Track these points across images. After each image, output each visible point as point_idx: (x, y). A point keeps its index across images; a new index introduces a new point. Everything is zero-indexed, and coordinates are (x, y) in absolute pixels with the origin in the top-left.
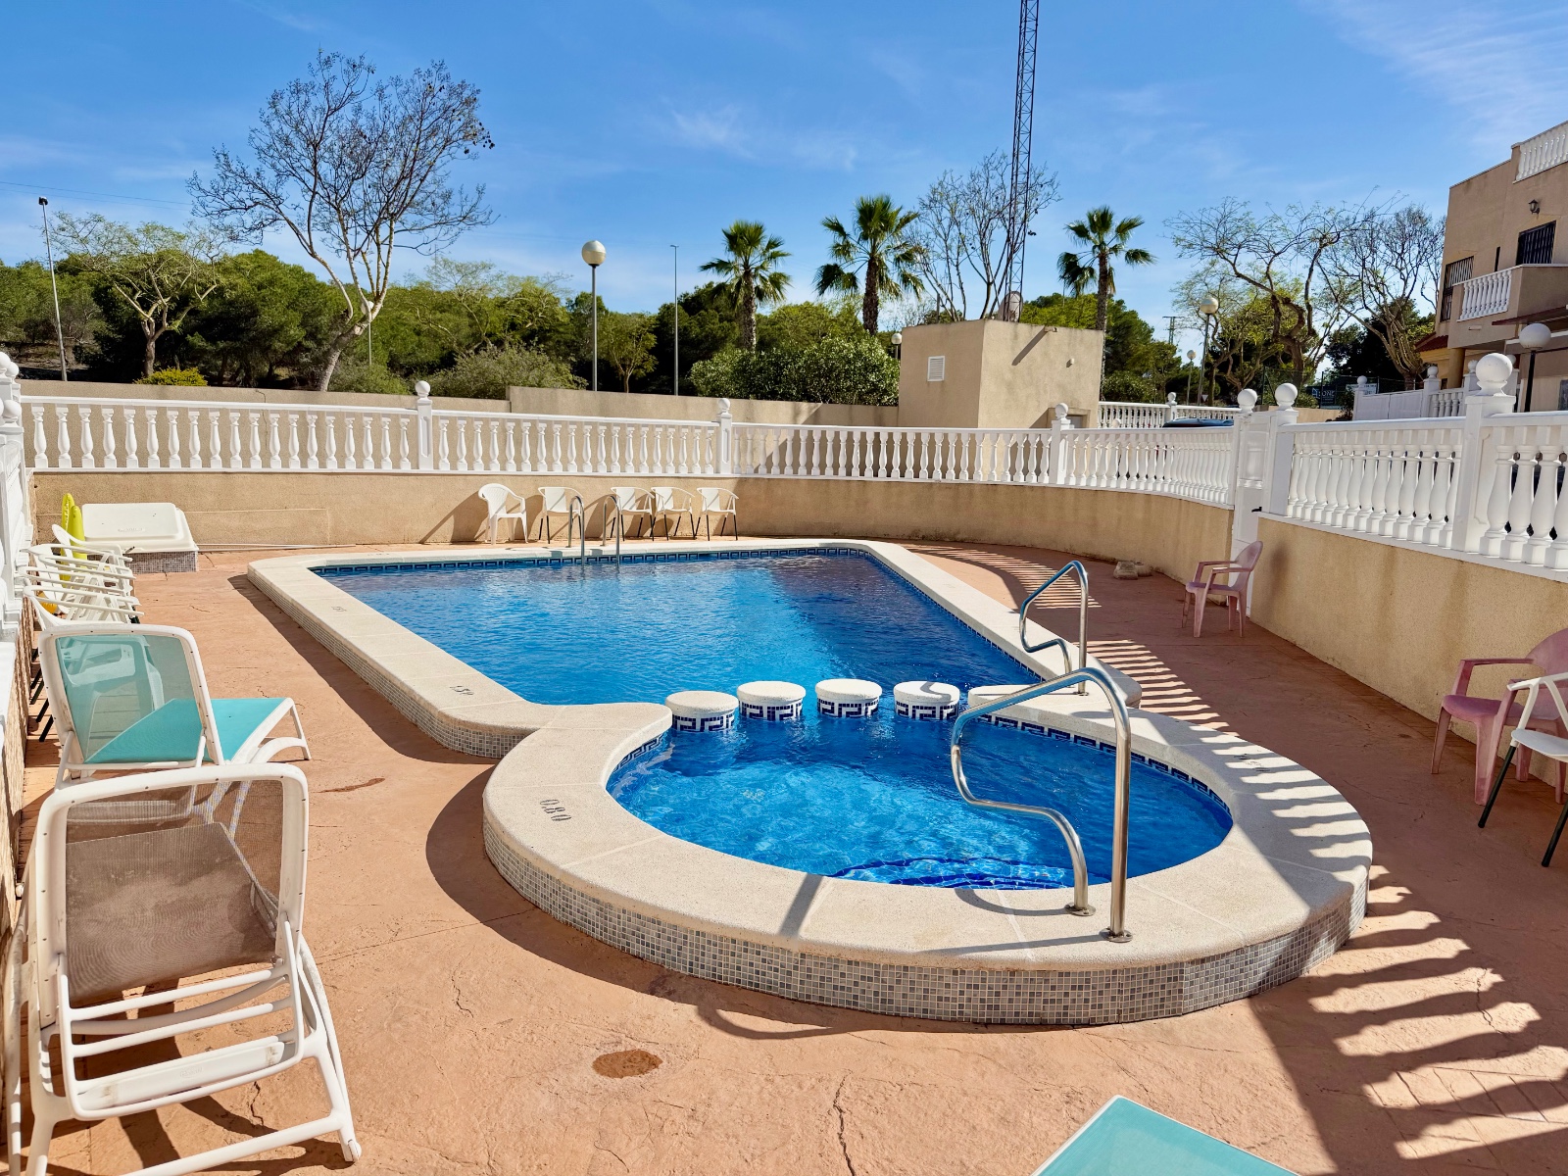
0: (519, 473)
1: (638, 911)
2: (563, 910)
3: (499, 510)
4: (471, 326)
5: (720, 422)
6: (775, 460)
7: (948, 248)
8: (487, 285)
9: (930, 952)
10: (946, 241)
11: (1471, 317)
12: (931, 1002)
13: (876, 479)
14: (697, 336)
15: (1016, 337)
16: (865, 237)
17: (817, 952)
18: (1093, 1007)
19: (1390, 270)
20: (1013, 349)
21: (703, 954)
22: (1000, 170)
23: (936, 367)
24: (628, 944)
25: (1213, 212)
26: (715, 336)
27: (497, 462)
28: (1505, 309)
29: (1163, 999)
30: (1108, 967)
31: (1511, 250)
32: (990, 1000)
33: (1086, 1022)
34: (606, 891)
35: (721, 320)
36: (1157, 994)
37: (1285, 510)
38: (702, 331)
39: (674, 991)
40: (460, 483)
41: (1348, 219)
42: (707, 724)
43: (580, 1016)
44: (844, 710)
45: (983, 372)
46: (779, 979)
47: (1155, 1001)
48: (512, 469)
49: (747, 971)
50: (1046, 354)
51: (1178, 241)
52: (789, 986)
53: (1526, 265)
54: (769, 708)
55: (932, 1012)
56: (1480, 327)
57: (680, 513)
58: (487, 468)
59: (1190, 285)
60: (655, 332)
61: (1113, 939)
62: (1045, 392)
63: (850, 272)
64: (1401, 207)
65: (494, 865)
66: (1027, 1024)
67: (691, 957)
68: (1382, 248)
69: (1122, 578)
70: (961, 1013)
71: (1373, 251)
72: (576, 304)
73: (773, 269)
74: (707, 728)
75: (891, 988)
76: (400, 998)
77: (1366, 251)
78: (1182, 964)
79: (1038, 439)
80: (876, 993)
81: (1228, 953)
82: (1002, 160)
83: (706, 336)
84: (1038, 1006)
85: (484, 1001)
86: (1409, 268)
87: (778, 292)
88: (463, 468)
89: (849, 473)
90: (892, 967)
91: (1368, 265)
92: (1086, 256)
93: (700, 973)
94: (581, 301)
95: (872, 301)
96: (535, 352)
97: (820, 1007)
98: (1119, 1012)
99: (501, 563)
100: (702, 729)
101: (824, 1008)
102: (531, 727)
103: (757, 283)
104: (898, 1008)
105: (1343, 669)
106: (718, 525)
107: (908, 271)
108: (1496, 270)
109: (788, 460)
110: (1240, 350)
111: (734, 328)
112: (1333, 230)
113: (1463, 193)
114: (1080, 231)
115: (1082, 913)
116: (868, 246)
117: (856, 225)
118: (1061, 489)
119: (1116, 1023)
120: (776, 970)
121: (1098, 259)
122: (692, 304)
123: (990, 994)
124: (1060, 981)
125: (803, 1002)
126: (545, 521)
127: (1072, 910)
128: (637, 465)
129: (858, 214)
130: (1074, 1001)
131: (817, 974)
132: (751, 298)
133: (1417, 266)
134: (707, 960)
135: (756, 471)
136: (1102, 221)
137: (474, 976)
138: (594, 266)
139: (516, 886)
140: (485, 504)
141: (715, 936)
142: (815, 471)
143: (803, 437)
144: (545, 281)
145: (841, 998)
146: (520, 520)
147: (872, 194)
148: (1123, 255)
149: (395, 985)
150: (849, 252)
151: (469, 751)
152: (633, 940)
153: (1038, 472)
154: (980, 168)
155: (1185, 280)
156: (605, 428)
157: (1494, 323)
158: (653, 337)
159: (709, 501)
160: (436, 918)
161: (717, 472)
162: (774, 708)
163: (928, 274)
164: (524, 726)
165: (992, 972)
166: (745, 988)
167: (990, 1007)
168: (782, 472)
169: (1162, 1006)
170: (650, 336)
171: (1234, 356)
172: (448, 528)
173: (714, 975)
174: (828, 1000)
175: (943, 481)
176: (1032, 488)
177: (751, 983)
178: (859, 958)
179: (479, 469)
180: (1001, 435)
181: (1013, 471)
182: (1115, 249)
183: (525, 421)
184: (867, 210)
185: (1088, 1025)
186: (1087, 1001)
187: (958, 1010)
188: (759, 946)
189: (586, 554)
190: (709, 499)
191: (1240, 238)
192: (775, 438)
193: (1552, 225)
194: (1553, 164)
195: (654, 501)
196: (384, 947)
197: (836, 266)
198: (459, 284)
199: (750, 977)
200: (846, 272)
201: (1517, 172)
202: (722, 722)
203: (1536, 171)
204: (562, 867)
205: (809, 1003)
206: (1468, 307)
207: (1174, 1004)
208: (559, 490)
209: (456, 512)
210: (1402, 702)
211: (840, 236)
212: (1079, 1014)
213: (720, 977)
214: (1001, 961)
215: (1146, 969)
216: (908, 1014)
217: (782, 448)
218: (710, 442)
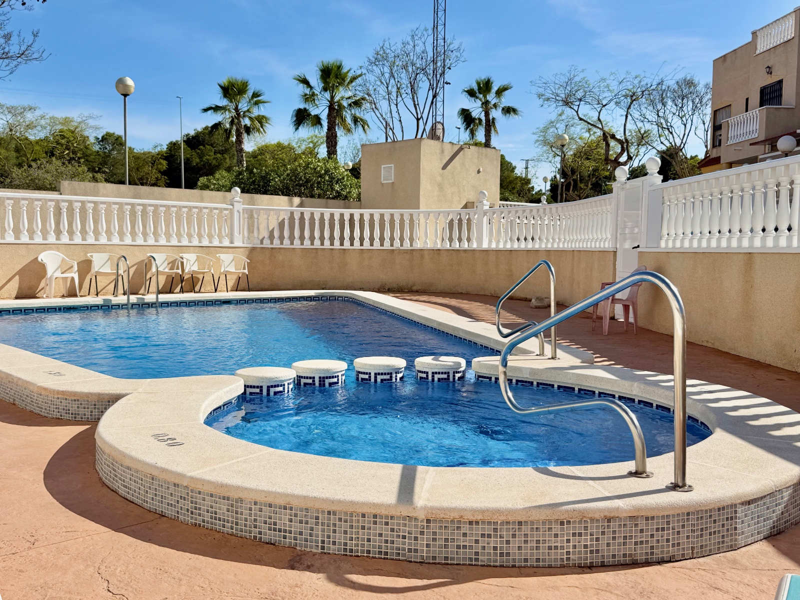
0: (71, 242)
1: (270, 500)
2: (192, 513)
3: (55, 271)
4: (17, 158)
5: (233, 205)
6: (276, 234)
7: (389, 93)
8: (33, 122)
9: (540, 507)
10: (387, 88)
11: (734, 142)
12: (543, 552)
13: (352, 247)
14: (197, 165)
15: (443, 151)
16: (325, 89)
17: (442, 516)
18: (673, 545)
19: (675, 117)
20: (441, 160)
21: (334, 531)
22: (423, 40)
23: (387, 173)
24: (260, 533)
25: (562, 77)
26: (210, 164)
27: (53, 234)
28: (757, 136)
29: (723, 536)
30: (683, 511)
31: (755, 98)
32: (592, 545)
33: (669, 559)
34: (237, 488)
35: (215, 153)
36: (719, 531)
37: (659, 243)
38: (202, 161)
39: (312, 565)
40: (23, 251)
41: (647, 84)
42: (272, 390)
43: (231, 590)
44: (379, 378)
45: (421, 176)
46: (407, 544)
47: (717, 538)
48: (65, 239)
49: (377, 542)
50: (463, 164)
51: (540, 96)
52: (416, 551)
53: (768, 106)
54: (320, 378)
55: (544, 560)
56: (741, 148)
57: (204, 273)
58: (45, 238)
59: (545, 130)
60: (166, 158)
61: (680, 490)
62: (464, 191)
63: (316, 114)
64: (680, 76)
65: (113, 490)
66: (622, 565)
67: (323, 536)
68: (670, 103)
69: (537, 307)
70: (568, 559)
71: (664, 105)
72: (102, 141)
73: (256, 112)
74: (272, 394)
75: (508, 542)
76: (50, 590)
77: (659, 106)
78: (735, 505)
79: (467, 217)
80: (495, 548)
81: (765, 497)
82: (425, 33)
83: (204, 165)
84: (630, 548)
85: (134, 586)
86: (687, 116)
87: (262, 130)
88: (25, 239)
89: (332, 244)
90: (508, 523)
91: (661, 114)
92: (476, 109)
93: (333, 549)
94: (106, 139)
95: (332, 134)
96: (76, 164)
97: (446, 566)
98: (693, 548)
99: (60, 309)
100: (268, 394)
101: (449, 566)
102: (124, 392)
103: (246, 122)
104: (514, 560)
105: (716, 347)
106: (234, 284)
107: (358, 115)
108: (747, 111)
109: (286, 234)
110: (577, 176)
111: (226, 159)
112: (639, 90)
113: (721, 63)
114: (471, 93)
115: (644, 475)
116: (327, 95)
117: (319, 81)
118: (486, 251)
119: (690, 559)
120: (404, 537)
121: (483, 112)
122: (193, 142)
123: (591, 540)
124: (647, 525)
125: (429, 563)
126: (94, 278)
127: (636, 474)
128: (168, 236)
129: (320, 73)
130: (658, 541)
131: (442, 535)
132: (242, 133)
133: (693, 115)
134: (340, 538)
135: (262, 243)
136: (485, 87)
137: (119, 569)
138: (125, 95)
139: (140, 502)
140: (42, 268)
141: (346, 513)
142: (307, 243)
143: (297, 216)
144: (79, 120)
145: (462, 556)
146: (73, 279)
147: (330, 59)
148: (500, 110)
149: (42, 581)
150: (314, 100)
151: (67, 417)
152: (264, 528)
153: (469, 240)
154: (409, 39)
155: (542, 126)
156: (142, 207)
157: (751, 144)
158: (164, 163)
159: (226, 263)
160: (69, 530)
161: (232, 242)
162: (324, 378)
163: (376, 111)
164: (118, 392)
165: (592, 520)
166: (375, 558)
167: (591, 552)
168: (282, 243)
169: (723, 542)
170: (162, 161)
171: (573, 180)
172: (14, 287)
173: (345, 550)
174: (453, 559)
175: (401, 248)
176: (465, 251)
177: (380, 553)
178: (479, 517)
179: (38, 239)
180: (441, 214)
181: (451, 240)
182: (495, 106)
183: (76, 201)
184: (326, 70)
185: (670, 561)
186: (668, 540)
187: (565, 556)
188: (387, 517)
189: (131, 301)
190: (227, 263)
191: (580, 94)
192: (276, 217)
193: (780, 82)
194: (778, 43)
195: (182, 263)
196: (24, 554)
197: (305, 109)
198: (10, 121)
199: (380, 547)
200: (313, 114)
201: (756, 49)
202: (284, 389)
203: (768, 48)
204: (189, 474)
205: (435, 563)
206: (733, 135)
207: (731, 540)
208: (104, 256)
209: (20, 273)
210: (767, 362)
211: (307, 87)
212: (662, 552)
213: (351, 551)
214: (600, 510)
215: (711, 510)
216: (523, 564)
217: (281, 225)
218: (226, 220)
